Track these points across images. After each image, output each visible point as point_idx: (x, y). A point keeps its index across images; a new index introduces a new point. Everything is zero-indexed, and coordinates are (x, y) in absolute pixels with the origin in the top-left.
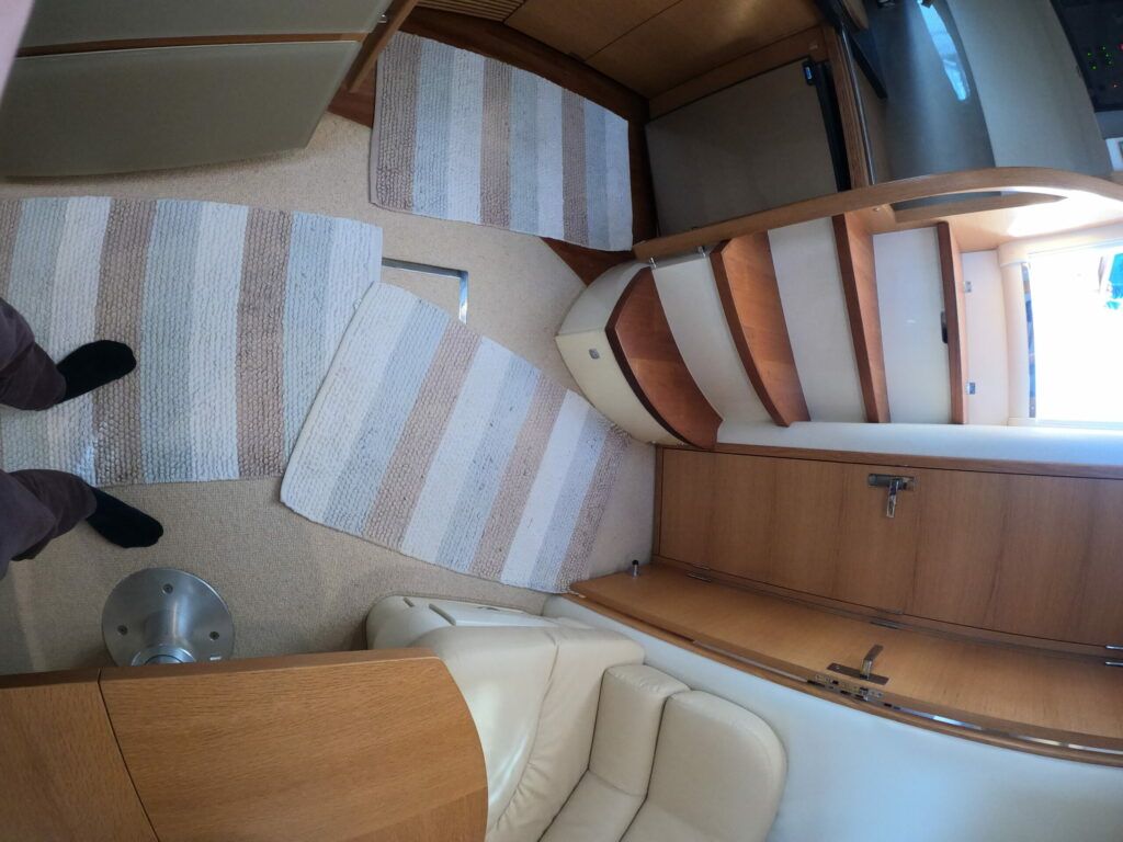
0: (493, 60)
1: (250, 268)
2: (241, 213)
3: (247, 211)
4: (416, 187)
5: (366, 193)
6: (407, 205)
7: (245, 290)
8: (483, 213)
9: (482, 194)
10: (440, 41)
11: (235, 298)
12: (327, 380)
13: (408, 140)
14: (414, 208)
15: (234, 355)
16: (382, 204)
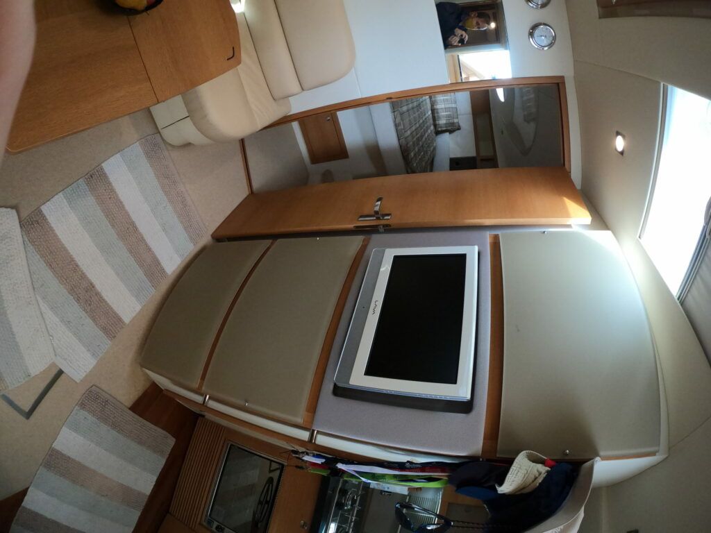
0: (146, 500)
1: (104, 304)
2: (127, 319)
3: (126, 322)
4: (90, 417)
5: (99, 386)
6: (82, 405)
7: (98, 294)
8: (57, 452)
9: (69, 457)
10: (163, 470)
11: (98, 287)
12: (32, 290)
13: (114, 426)
14: (79, 408)
15: (79, 264)
16: (89, 391)
